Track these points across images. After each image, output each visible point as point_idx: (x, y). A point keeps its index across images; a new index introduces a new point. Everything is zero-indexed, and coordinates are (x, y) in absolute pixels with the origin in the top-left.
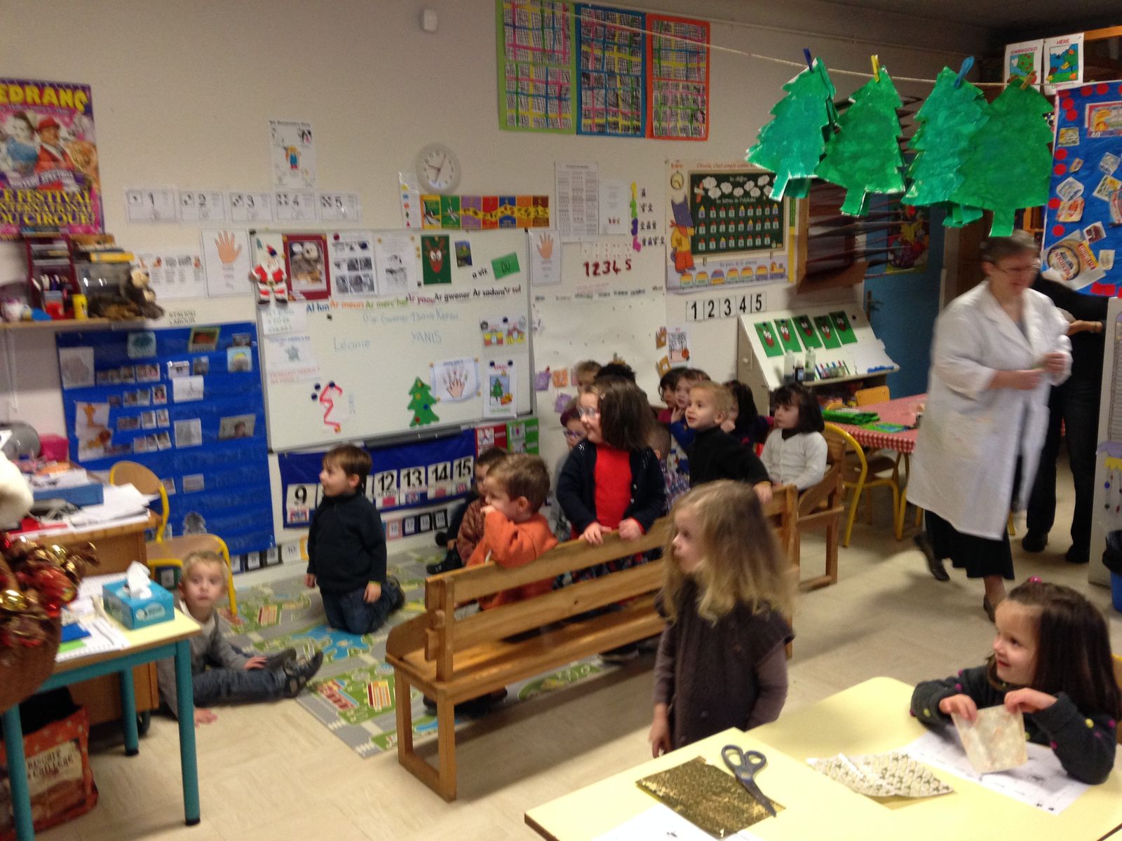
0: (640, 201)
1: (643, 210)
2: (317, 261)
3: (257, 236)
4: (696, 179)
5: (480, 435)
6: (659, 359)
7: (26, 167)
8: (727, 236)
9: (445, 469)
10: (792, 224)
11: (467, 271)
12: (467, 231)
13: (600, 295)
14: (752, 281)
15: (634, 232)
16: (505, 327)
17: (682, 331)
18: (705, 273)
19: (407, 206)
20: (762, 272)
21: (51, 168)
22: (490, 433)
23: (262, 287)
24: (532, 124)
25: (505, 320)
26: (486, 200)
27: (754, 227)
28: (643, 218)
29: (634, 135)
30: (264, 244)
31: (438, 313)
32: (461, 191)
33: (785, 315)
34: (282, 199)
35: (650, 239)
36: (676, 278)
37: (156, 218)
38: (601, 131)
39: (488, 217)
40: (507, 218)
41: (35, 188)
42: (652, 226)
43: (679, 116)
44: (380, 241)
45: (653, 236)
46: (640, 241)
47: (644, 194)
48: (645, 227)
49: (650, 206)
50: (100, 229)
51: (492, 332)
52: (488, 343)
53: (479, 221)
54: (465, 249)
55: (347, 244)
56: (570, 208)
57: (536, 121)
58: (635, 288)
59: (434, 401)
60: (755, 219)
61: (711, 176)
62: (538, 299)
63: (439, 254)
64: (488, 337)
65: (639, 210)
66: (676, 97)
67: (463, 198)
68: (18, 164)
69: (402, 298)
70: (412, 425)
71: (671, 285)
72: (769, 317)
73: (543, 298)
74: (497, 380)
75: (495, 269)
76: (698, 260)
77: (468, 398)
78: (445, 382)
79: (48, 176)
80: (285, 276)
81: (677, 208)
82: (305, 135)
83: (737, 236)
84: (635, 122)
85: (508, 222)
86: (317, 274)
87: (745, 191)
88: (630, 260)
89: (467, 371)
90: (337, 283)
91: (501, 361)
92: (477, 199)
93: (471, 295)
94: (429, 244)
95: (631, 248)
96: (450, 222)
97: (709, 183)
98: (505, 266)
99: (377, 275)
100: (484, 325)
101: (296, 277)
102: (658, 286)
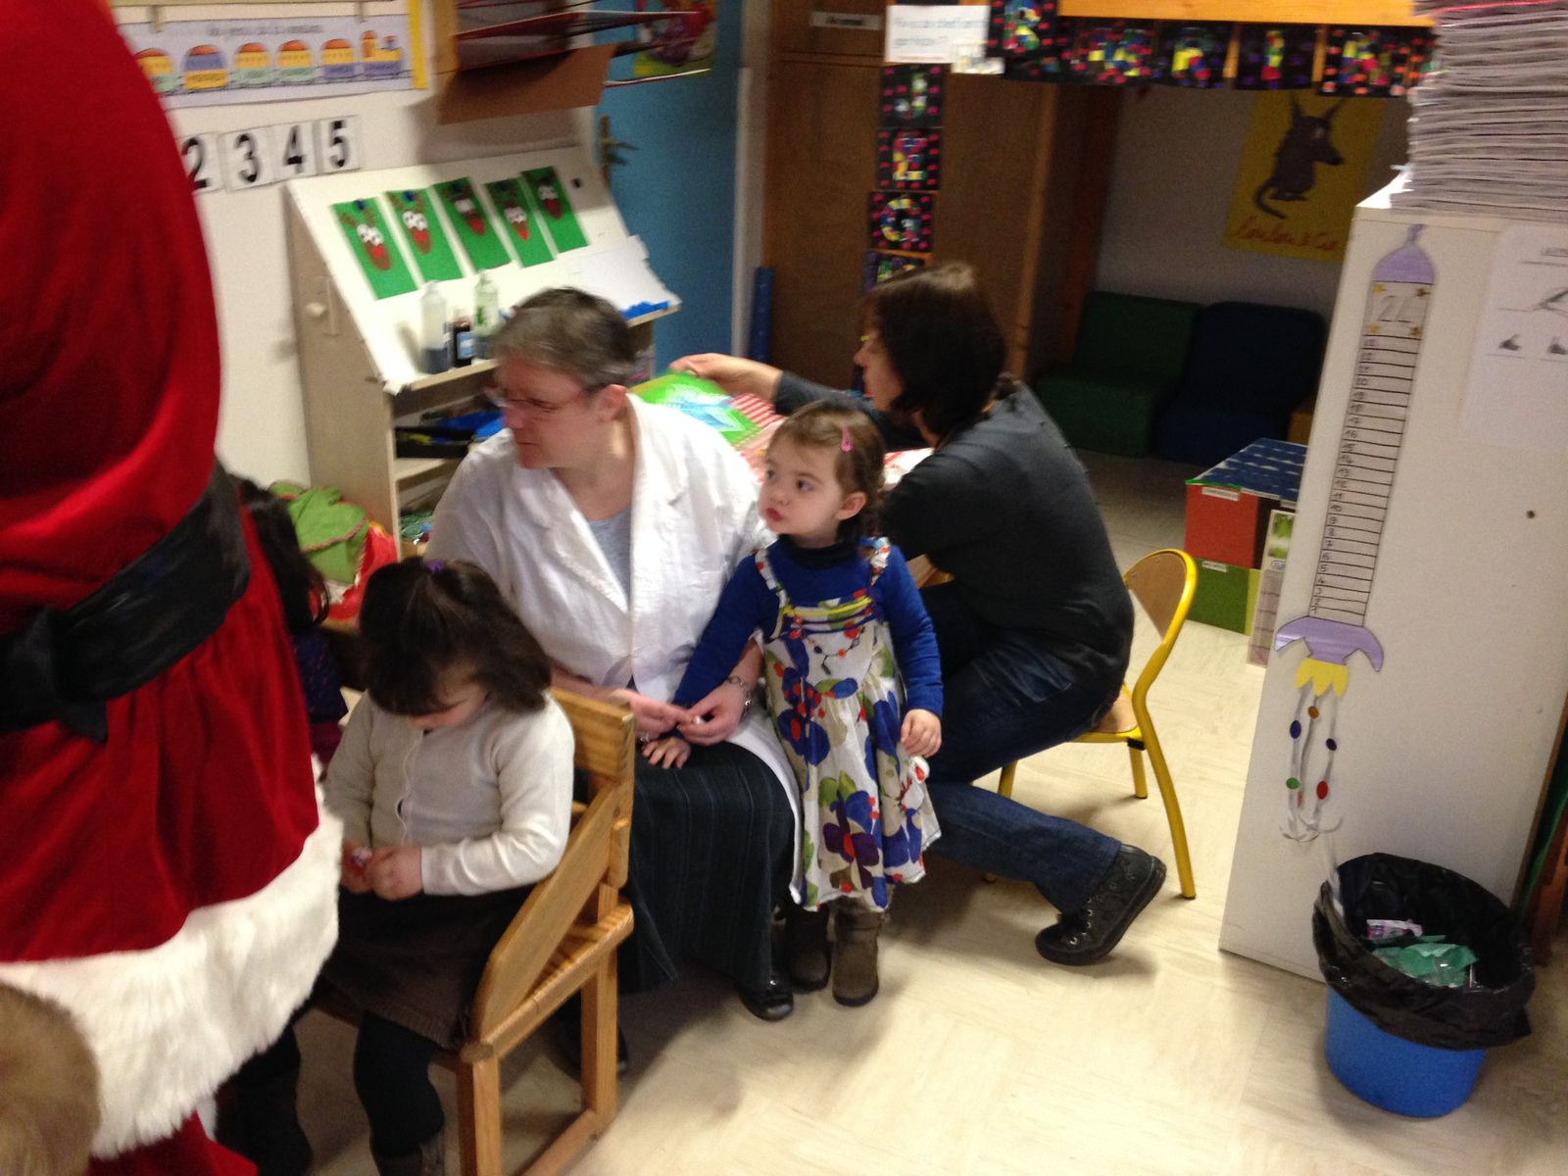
14: (311, 83)
18: (161, 53)
20: (338, 58)
33: (414, 179)
72: (374, 184)
76: (133, 16)
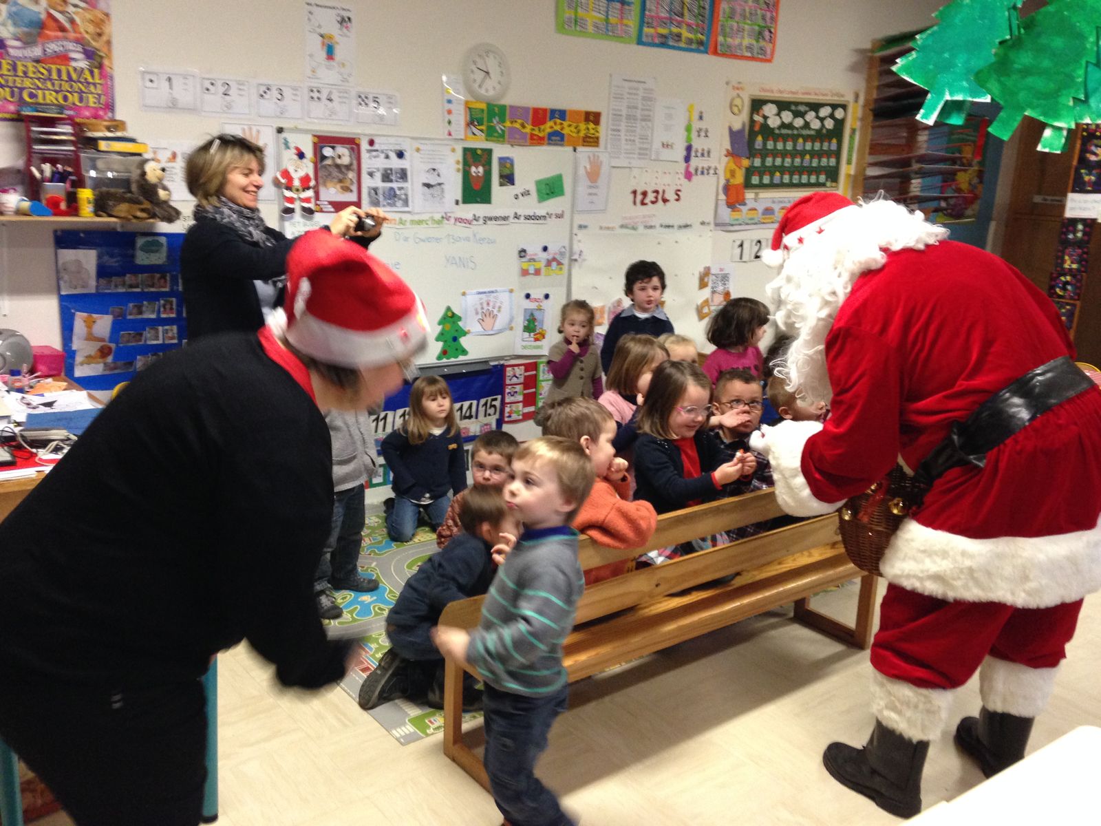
0: (696, 125)
1: (699, 136)
2: (348, 167)
3: (284, 135)
4: (757, 104)
5: (509, 372)
6: (700, 302)
7: (28, 34)
8: (782, 170)
9: (470, 407)
10: (849, 162)
11: (509, 190)
12: (512, 145)
13: (646, 227)
15: (687, 159)
16: (544, 256)
17: (726, 272)
18: (755, 210)
19: (450, 112)
21: (57, 38)
22: (519, 371)
23: (288, 194)
24: (590, 29)
25: (545, 249)
26: (536, 111)
27: (811, 162)
28: (698, 144)
29: (698, 51)
30: (292, 145)
31: (475, 235)
32: (508, 101)
34: (315, 94)
35: (703, 168)
36: (725, 213)
37: (173, 106)
38: (663, 42)
39: (536, 132)
40: (556, 133)
41: (38, 61)
42: (706, 154)
43: (746, 33)
44: (418, 150)
45: (706, 166)
46: (692, 170)
47: (701, 118)
48: (699, 154)
49: (707, 131)
50: (110, 115)
51: (530, 260)
52: (525, 273)
53: (526, 133)
54: (508, 165)
55: (382, 152)
56: (623, 127)
57: (596, 26)
58: (682, 223)
59: (465, 333)
60: (813, 154)
61: (773, 102)
62: (581, 227)
63: (481, 169)
64: (525, 266)
65: (694, 135)
66: (744, 10)
67: (512, 107)
68: (19, 31)
69: (438, 217)
70: (439, 358)
71: (719, 221)
73: (585, 227)
74: (532, 314)
75: (539, 191)
76: (749, 195)
77: (500, 331)
78: (477, 313)
79: (53, 47)
80: (312, 183)
81: (734, 135)
82: (344, 21)
83: (792, 171)
84: (700, 36)
85: (557, 138)
86: (347, 184)
87: (806, 122)
88: (679, 191)
89: (501, 303)
90: (369, 194)
91: (537, 293)
92: (526, 109)
93: (511, 220)
94: (472, 157)
95: (682, 177)
96: (496, 135)
97: (770, 110)
98: (550, 188)
99: (413, 190)
100: (522, 253)
101: (325, 185)
102: (707, 221)
